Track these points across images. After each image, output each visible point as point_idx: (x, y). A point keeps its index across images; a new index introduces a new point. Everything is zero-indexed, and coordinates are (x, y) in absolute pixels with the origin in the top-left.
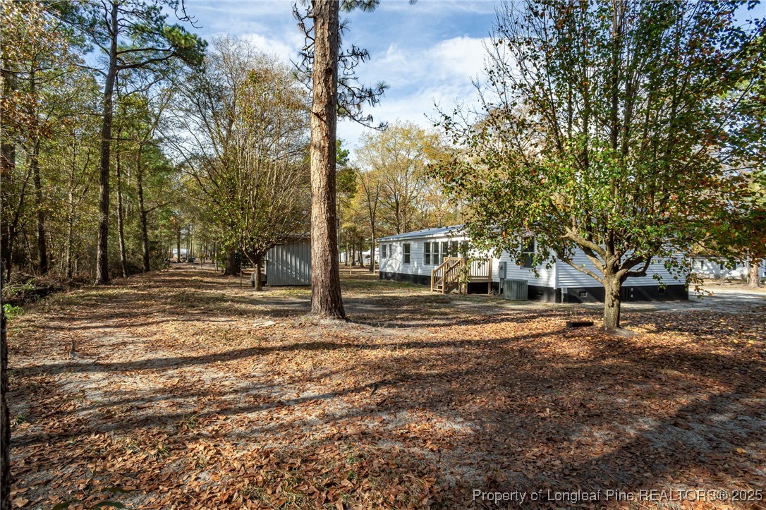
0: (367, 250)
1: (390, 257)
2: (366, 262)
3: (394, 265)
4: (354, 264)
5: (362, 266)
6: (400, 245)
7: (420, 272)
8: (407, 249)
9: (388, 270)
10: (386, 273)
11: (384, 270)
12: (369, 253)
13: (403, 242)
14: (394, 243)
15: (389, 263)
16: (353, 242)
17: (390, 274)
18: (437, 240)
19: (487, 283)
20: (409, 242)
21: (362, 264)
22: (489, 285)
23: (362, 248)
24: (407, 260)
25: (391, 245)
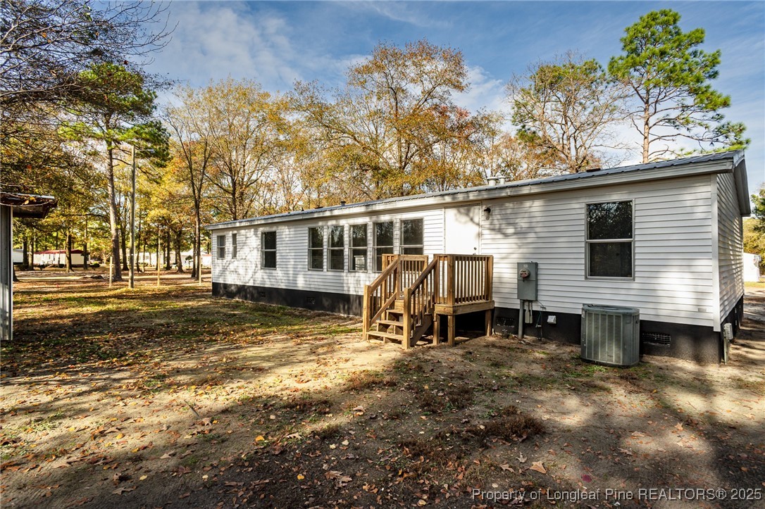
0: (188, 248)
1: (234, 255)
2: (186, 265)
3: (241, 271)
4: (168, 268)
5: (180, 271)
6: (256, 234)
7: (301, 284)
8: (270, 241)
9: (231, 280)
10: (226, 286)
11: (221, 281)
12: (191, 253)
13: (261, 229)
14: (243, 232)
15: (232, 267)
16: (166, 238)
17: (233, 288)
18: (342, 222)
19: (483, 313)
20: (274, 229)
21: (180, 267)
22: (488, 316)
23: (180, 247)
24: (270, 261)
25: (234, 236)
